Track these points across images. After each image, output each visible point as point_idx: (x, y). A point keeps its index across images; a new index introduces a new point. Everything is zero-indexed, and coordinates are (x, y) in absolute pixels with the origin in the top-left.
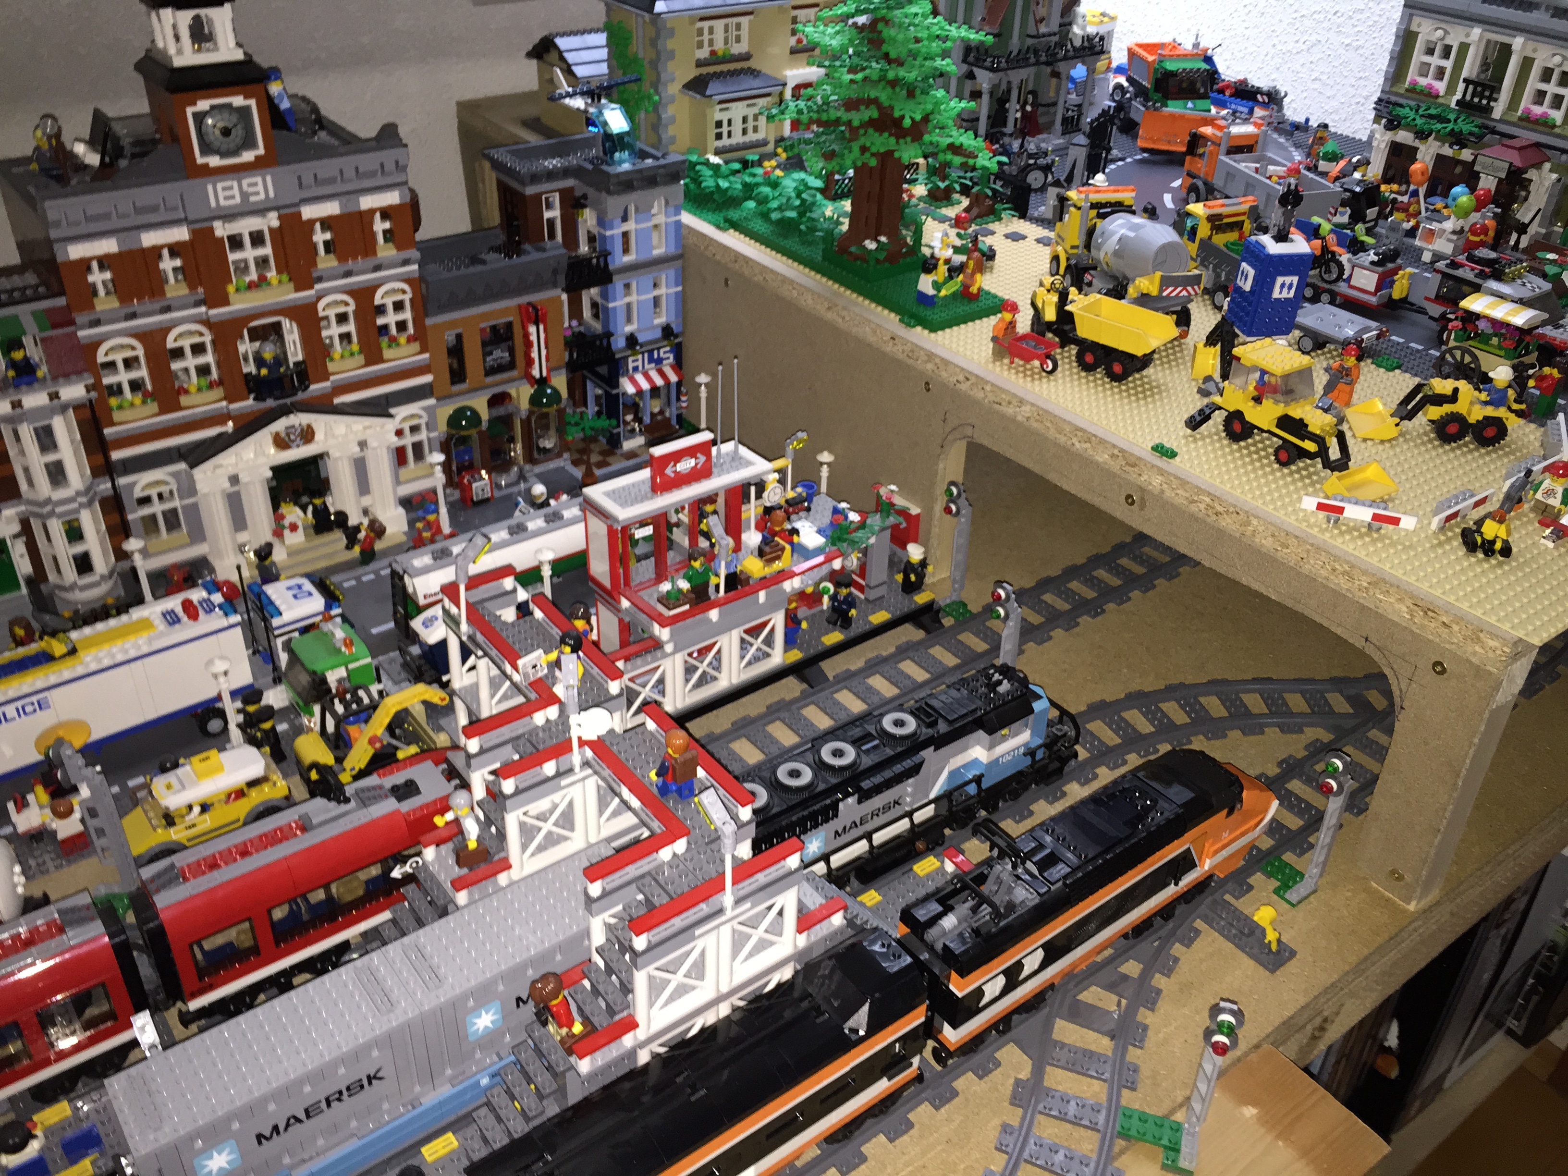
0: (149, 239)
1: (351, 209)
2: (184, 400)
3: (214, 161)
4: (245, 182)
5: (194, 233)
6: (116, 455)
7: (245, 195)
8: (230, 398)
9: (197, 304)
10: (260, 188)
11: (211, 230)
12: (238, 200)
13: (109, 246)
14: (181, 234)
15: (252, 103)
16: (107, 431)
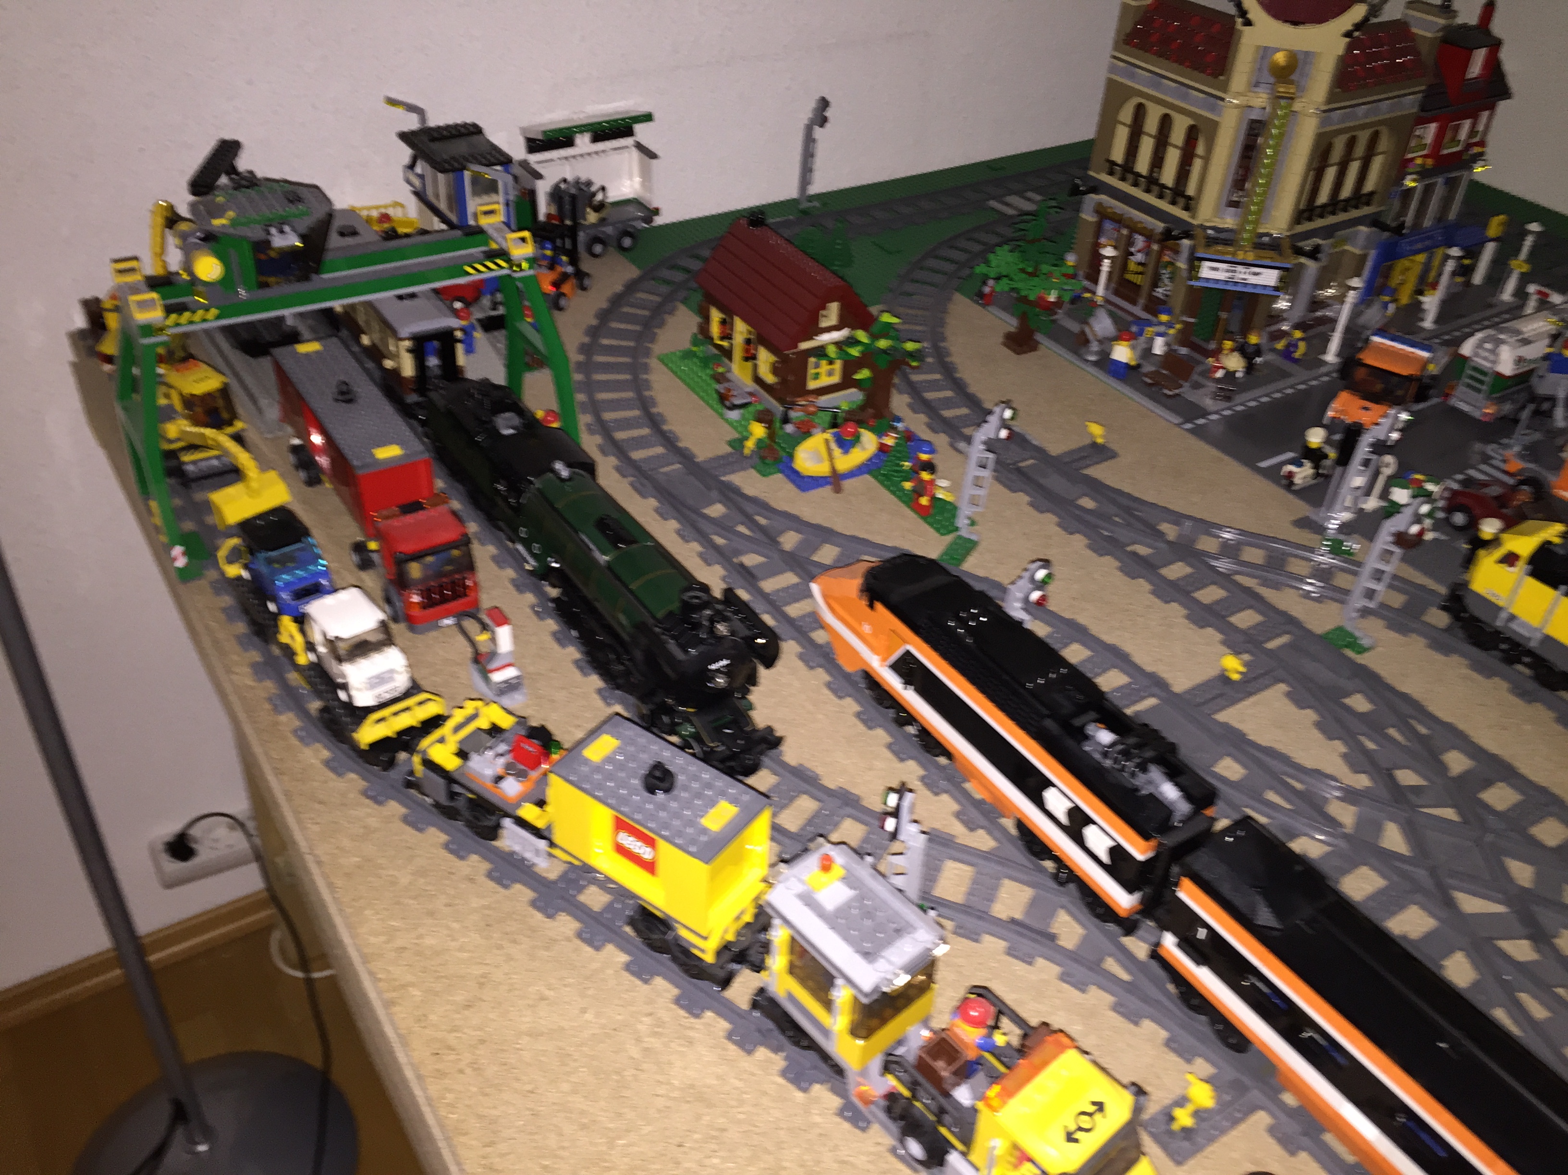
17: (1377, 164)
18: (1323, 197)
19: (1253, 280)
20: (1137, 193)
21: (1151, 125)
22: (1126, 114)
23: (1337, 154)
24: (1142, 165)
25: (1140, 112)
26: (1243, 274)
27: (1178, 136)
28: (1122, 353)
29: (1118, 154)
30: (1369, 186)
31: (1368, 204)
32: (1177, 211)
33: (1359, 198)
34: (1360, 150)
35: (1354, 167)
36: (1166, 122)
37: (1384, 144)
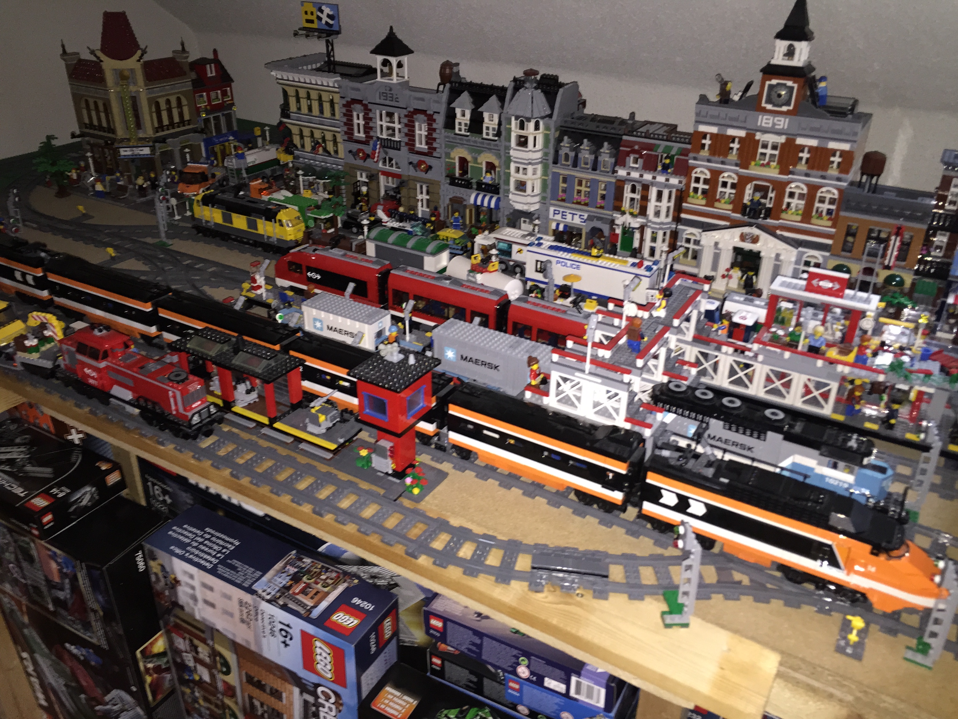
0: (731, 132)
1: (823, 146)
2: (717, 204)
3: (769, 107)
4: (776, 119)
5: (747, 134)
6: (683, 216)
7: (774, 124)
8: (734, 211)
9: (737, 165)
10: (782, 123)
11: (754, 135)
12: (770, 125)
13: (714, 130)
14: (742, 133)
15: (796, 86)
16: (684, 204)
17: (186, 110)
18: (166, 122)
19: (142, 153)
20: (96, 132)
21: (92, 106)
22: (83, 105)
23: (163, 106)
24: (95, 123)
25: (87, 102)
26: (137, 151)
27: (101, 108)
28: (99, 187)
29: (87, 121)
30: (187, 117)
31: (189, 124)
32: (110, 135)
33: (182, 122)
34: (174, 103)
35: (175, 112)
36: (95, 103)
37: (184, 102)
